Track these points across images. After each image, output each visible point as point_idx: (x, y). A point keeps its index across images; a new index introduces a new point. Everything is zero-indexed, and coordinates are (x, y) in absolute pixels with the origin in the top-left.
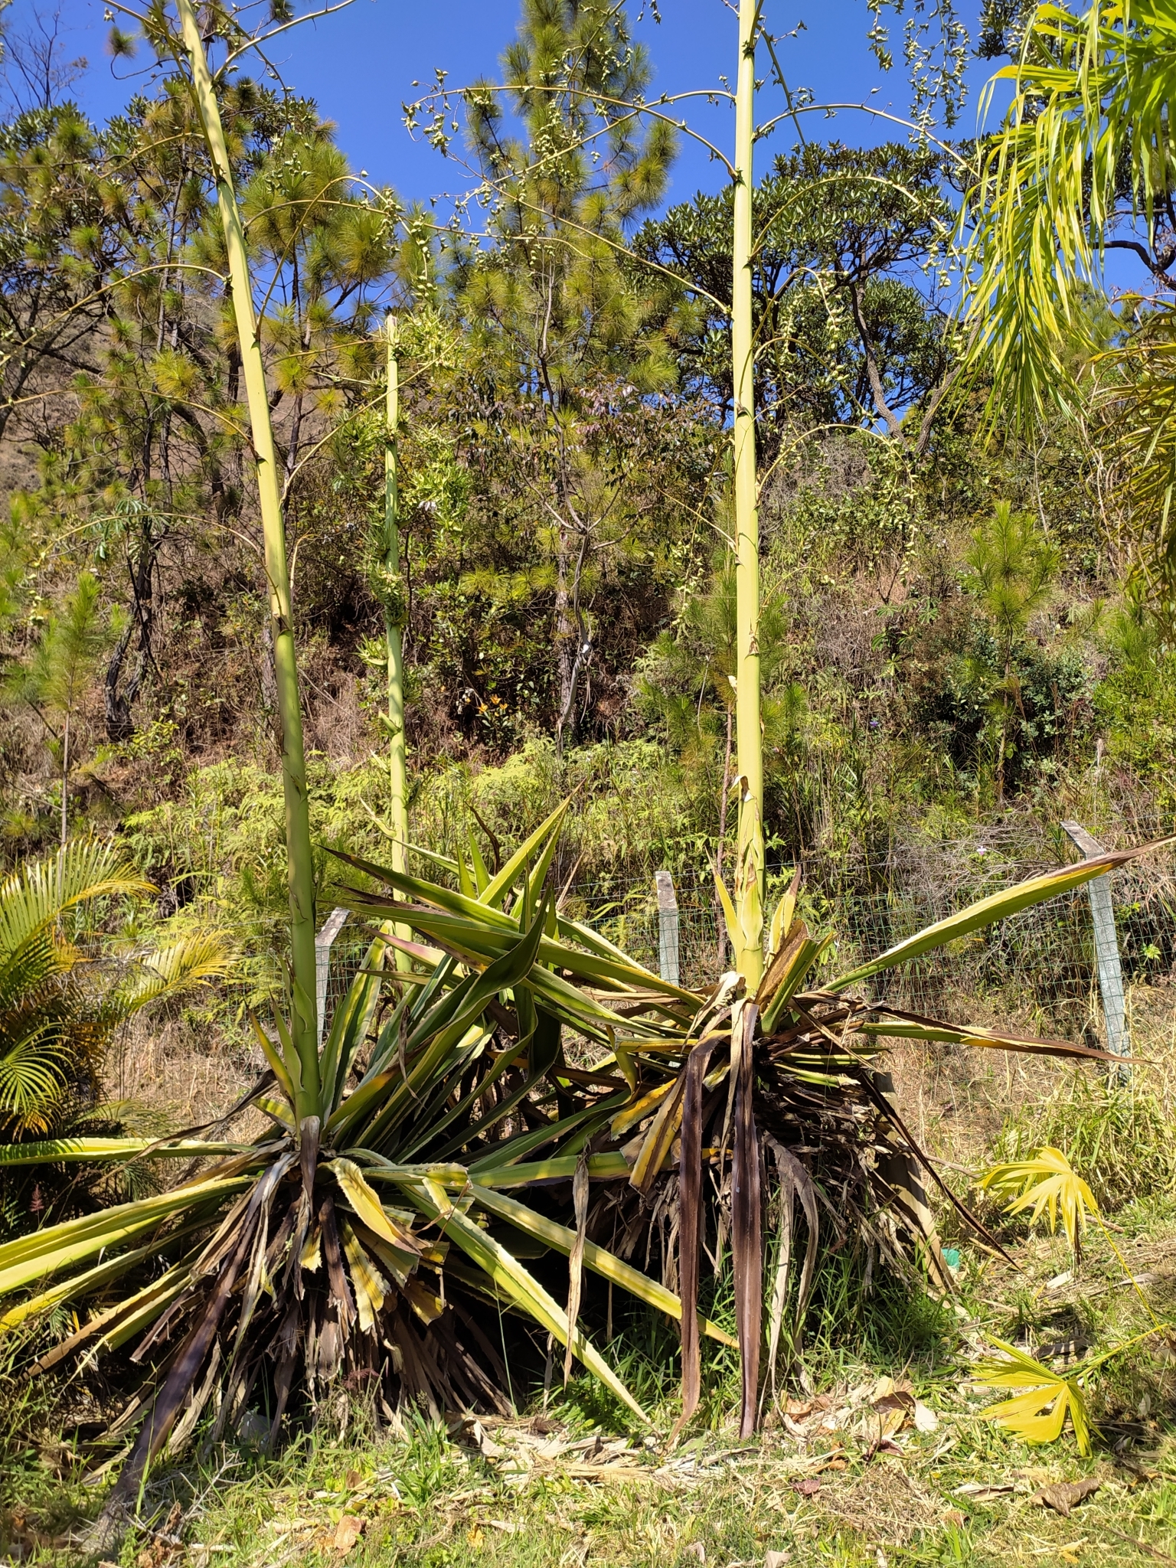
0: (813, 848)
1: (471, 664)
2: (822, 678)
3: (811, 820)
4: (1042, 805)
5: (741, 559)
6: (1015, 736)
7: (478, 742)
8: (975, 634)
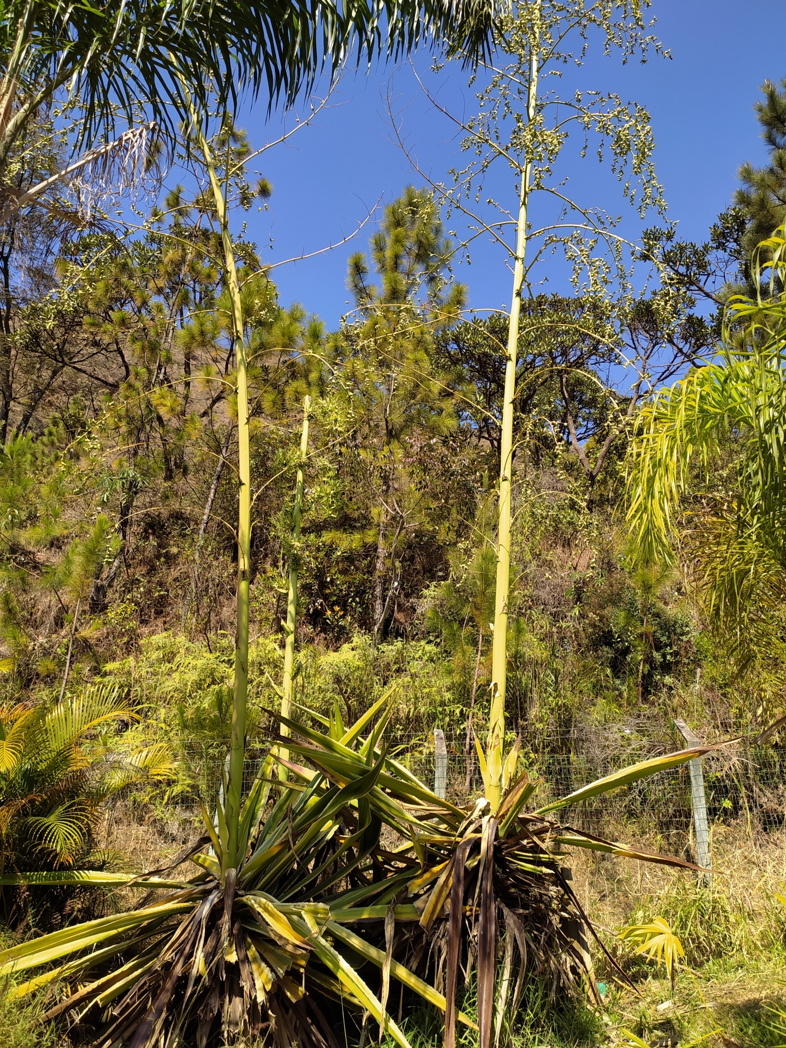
0: (526, 720)
1: (323, 585)
2: (535, 614)
3: (526, 702)
4: (665, 705)
6: (649, 660)
7: (321, 632)
8: (627, 595)
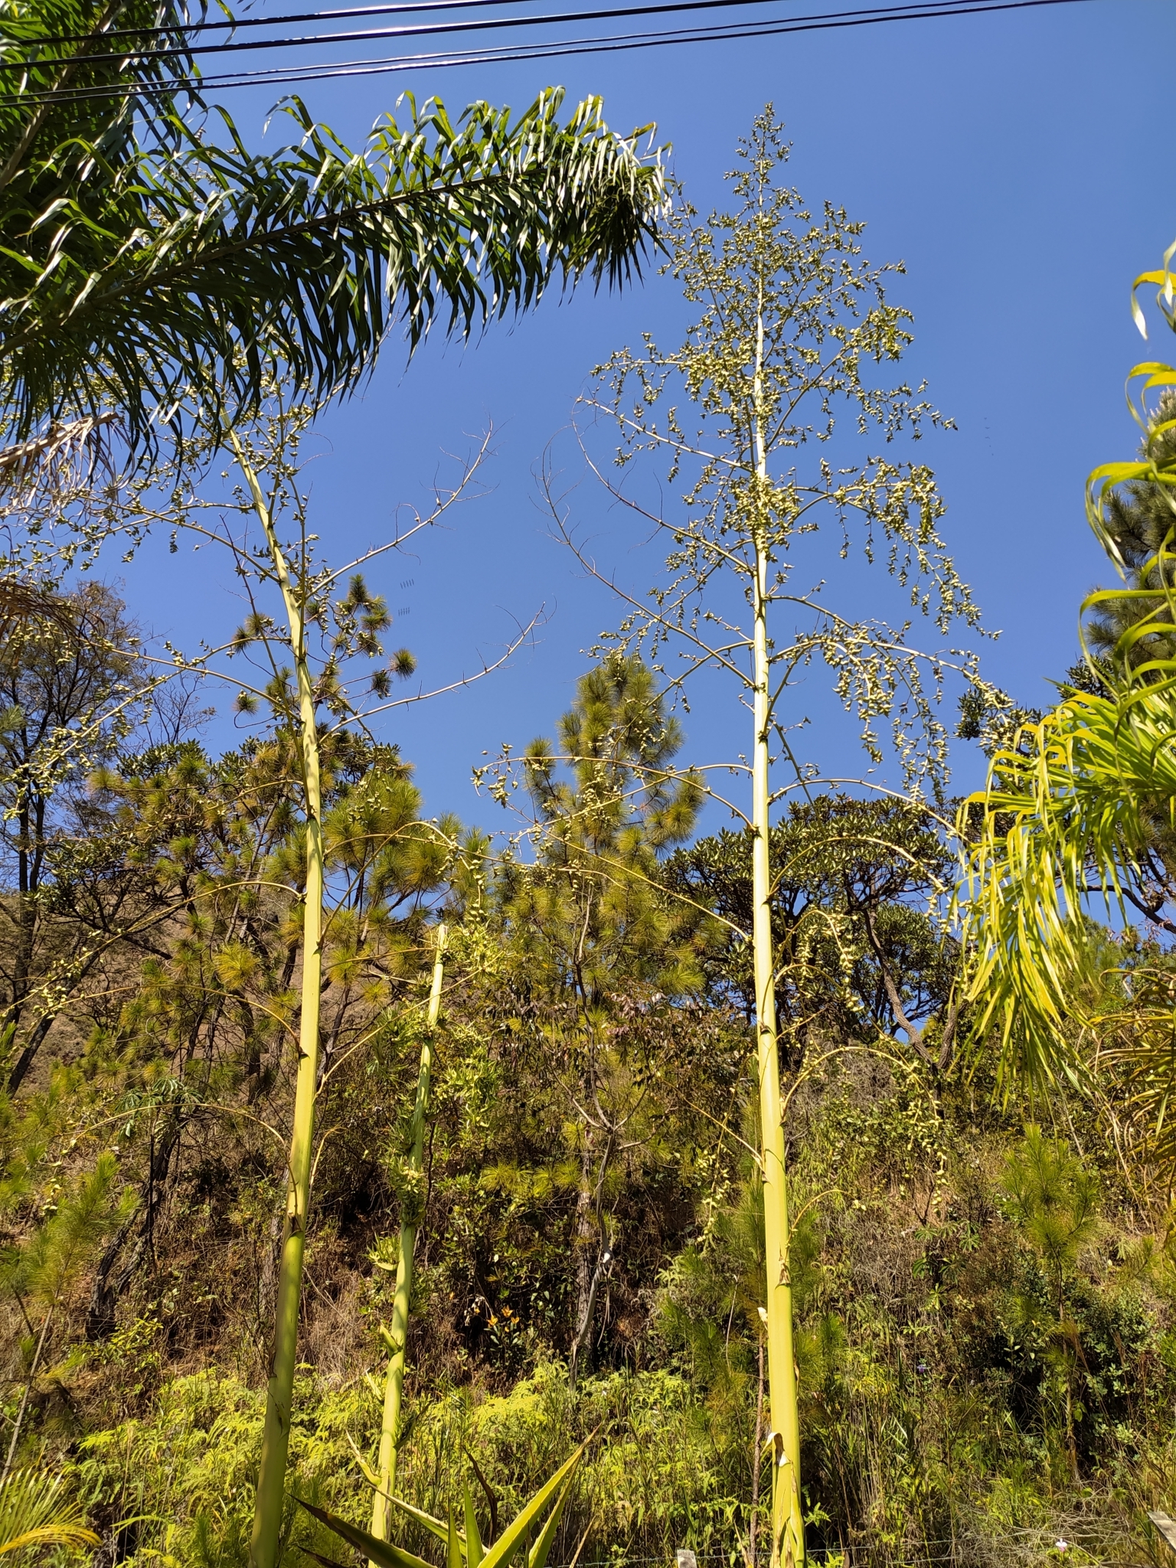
0: (862, 1527)
1: (485, 1267)
2: (861, 1308)
3: (858, 1489)
4: (1124, 1485)
5: (768, 1177)
6: (1081, 1392)
7: (483, 1361)
8: (1022, 1267)
